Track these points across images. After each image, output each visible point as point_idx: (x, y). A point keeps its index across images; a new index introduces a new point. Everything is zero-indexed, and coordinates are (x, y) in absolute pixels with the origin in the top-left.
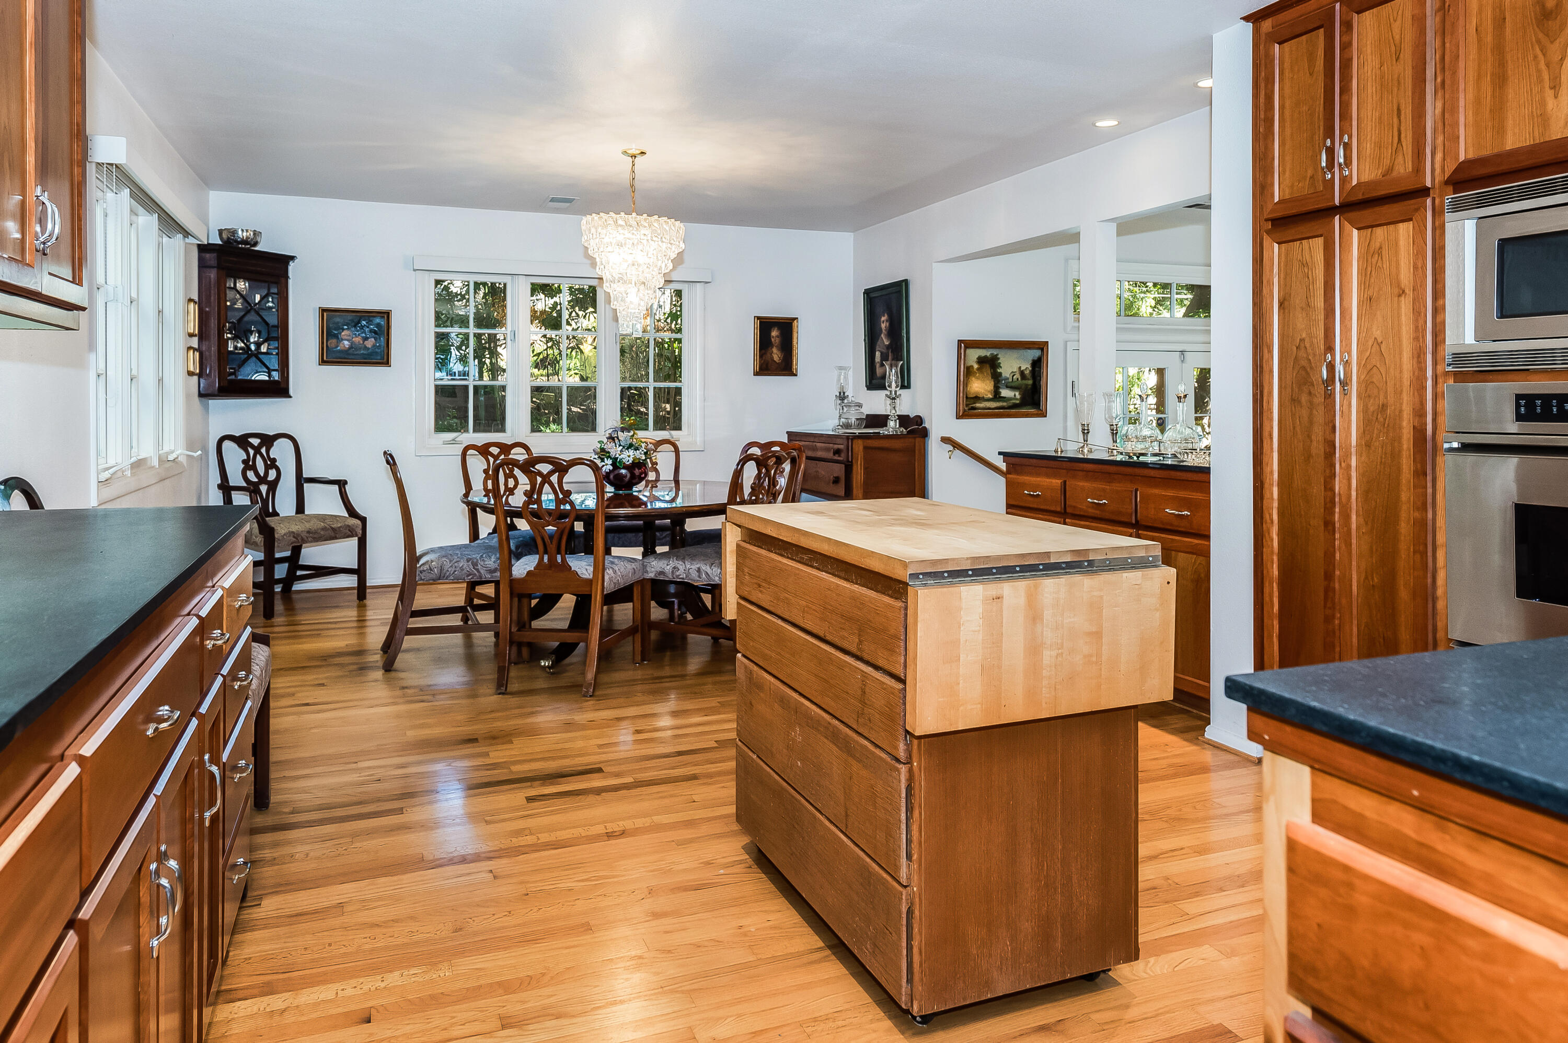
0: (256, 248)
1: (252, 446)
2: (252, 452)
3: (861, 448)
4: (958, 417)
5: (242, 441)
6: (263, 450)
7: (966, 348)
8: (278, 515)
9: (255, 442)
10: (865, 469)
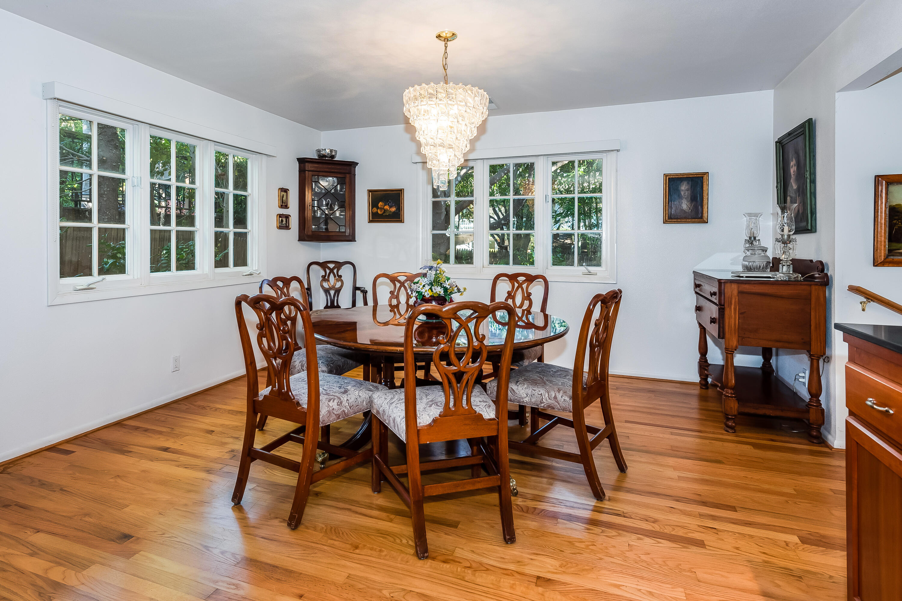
0: (335, 159)
1: (329, 268)
2: (328, 271)
3: (735, 292)
4: (876, 264)
5: (323, 265)
6: (335, 271)
7: (888, 184)
8: (340, 307)
9: (331, 266)
10: (741, 314)
